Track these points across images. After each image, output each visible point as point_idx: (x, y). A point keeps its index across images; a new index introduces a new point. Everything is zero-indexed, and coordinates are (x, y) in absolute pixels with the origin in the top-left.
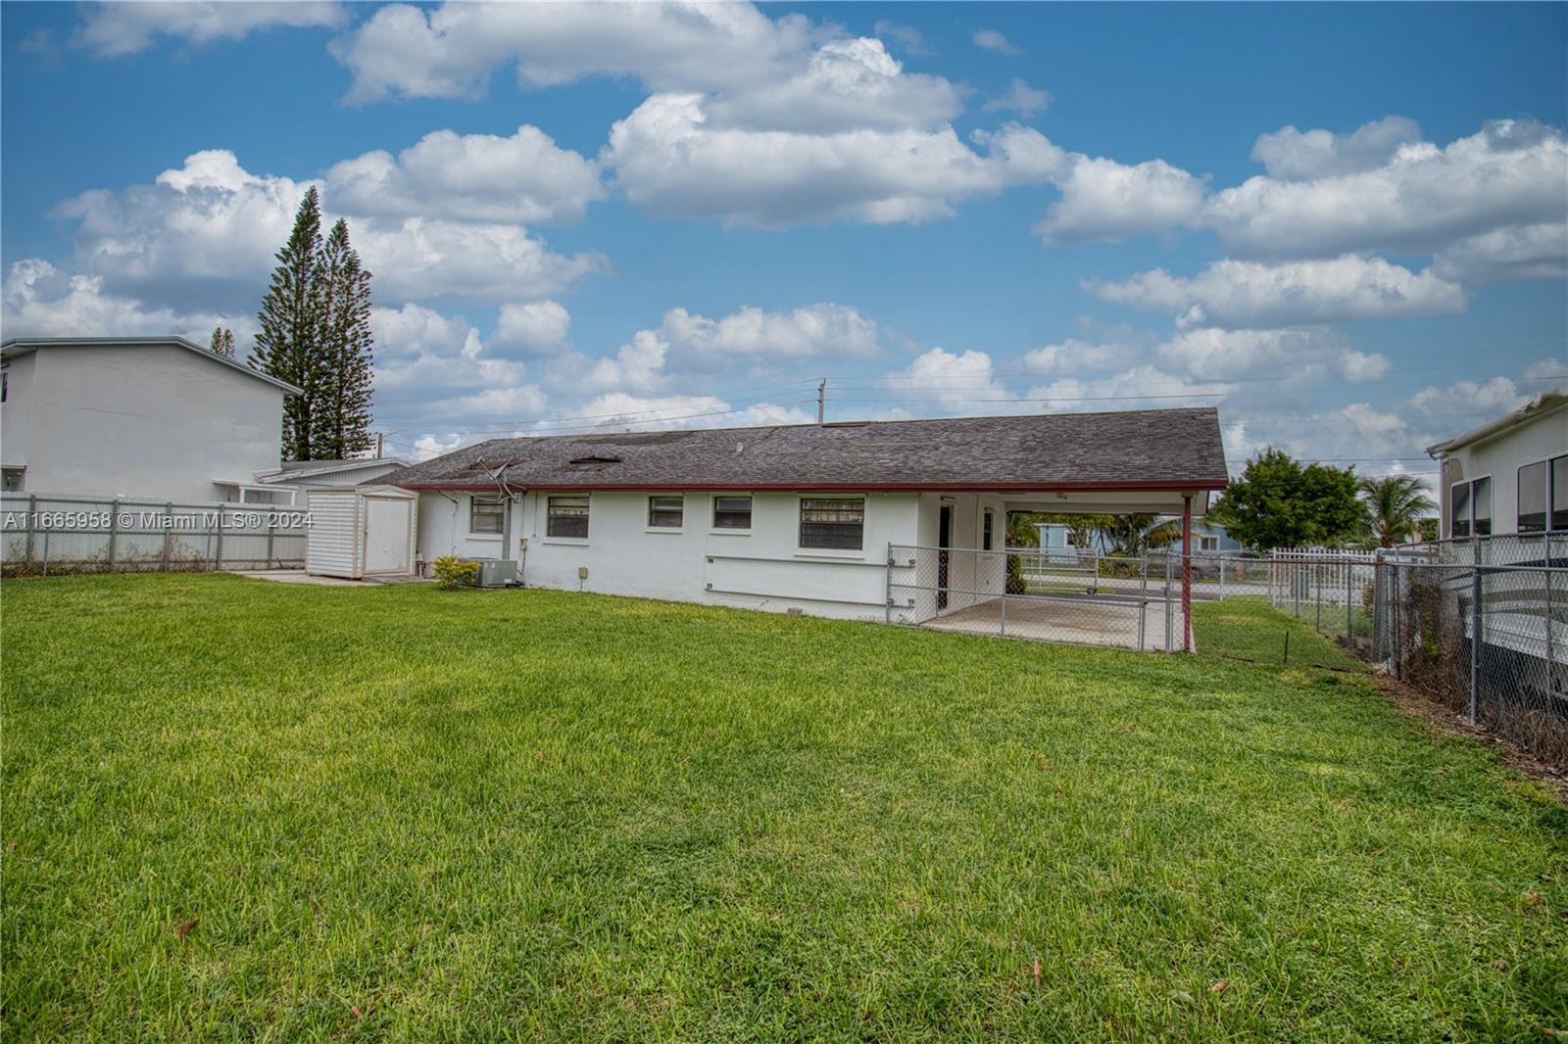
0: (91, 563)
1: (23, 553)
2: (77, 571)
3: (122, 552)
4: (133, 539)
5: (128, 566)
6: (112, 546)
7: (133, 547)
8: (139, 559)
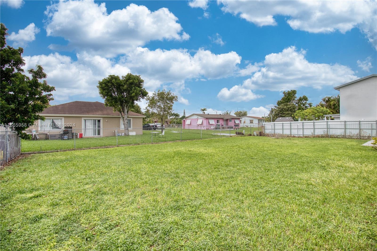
0: (340, 136)
1: (326, 133)
2: (337, 137)
3: (348, 133)
4: (351, 130)
5: (349, 137)
6: (345, 132)
7: (350, 132)
8: (352, 135)
